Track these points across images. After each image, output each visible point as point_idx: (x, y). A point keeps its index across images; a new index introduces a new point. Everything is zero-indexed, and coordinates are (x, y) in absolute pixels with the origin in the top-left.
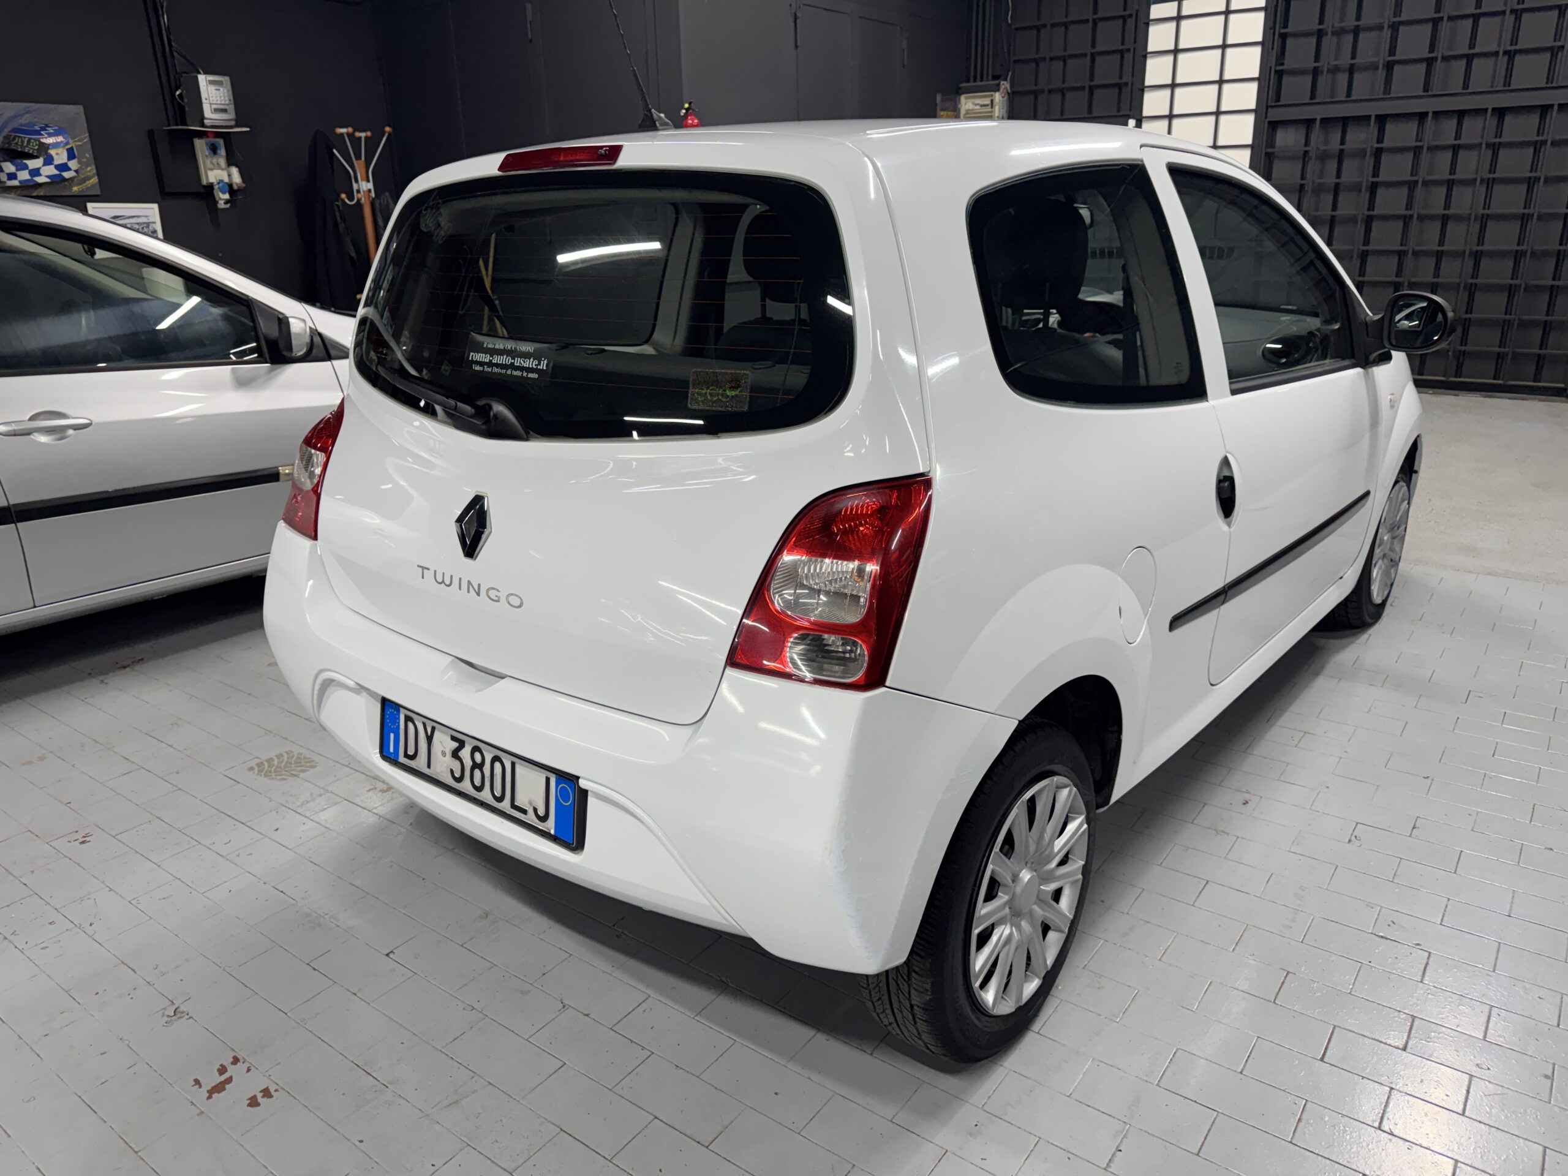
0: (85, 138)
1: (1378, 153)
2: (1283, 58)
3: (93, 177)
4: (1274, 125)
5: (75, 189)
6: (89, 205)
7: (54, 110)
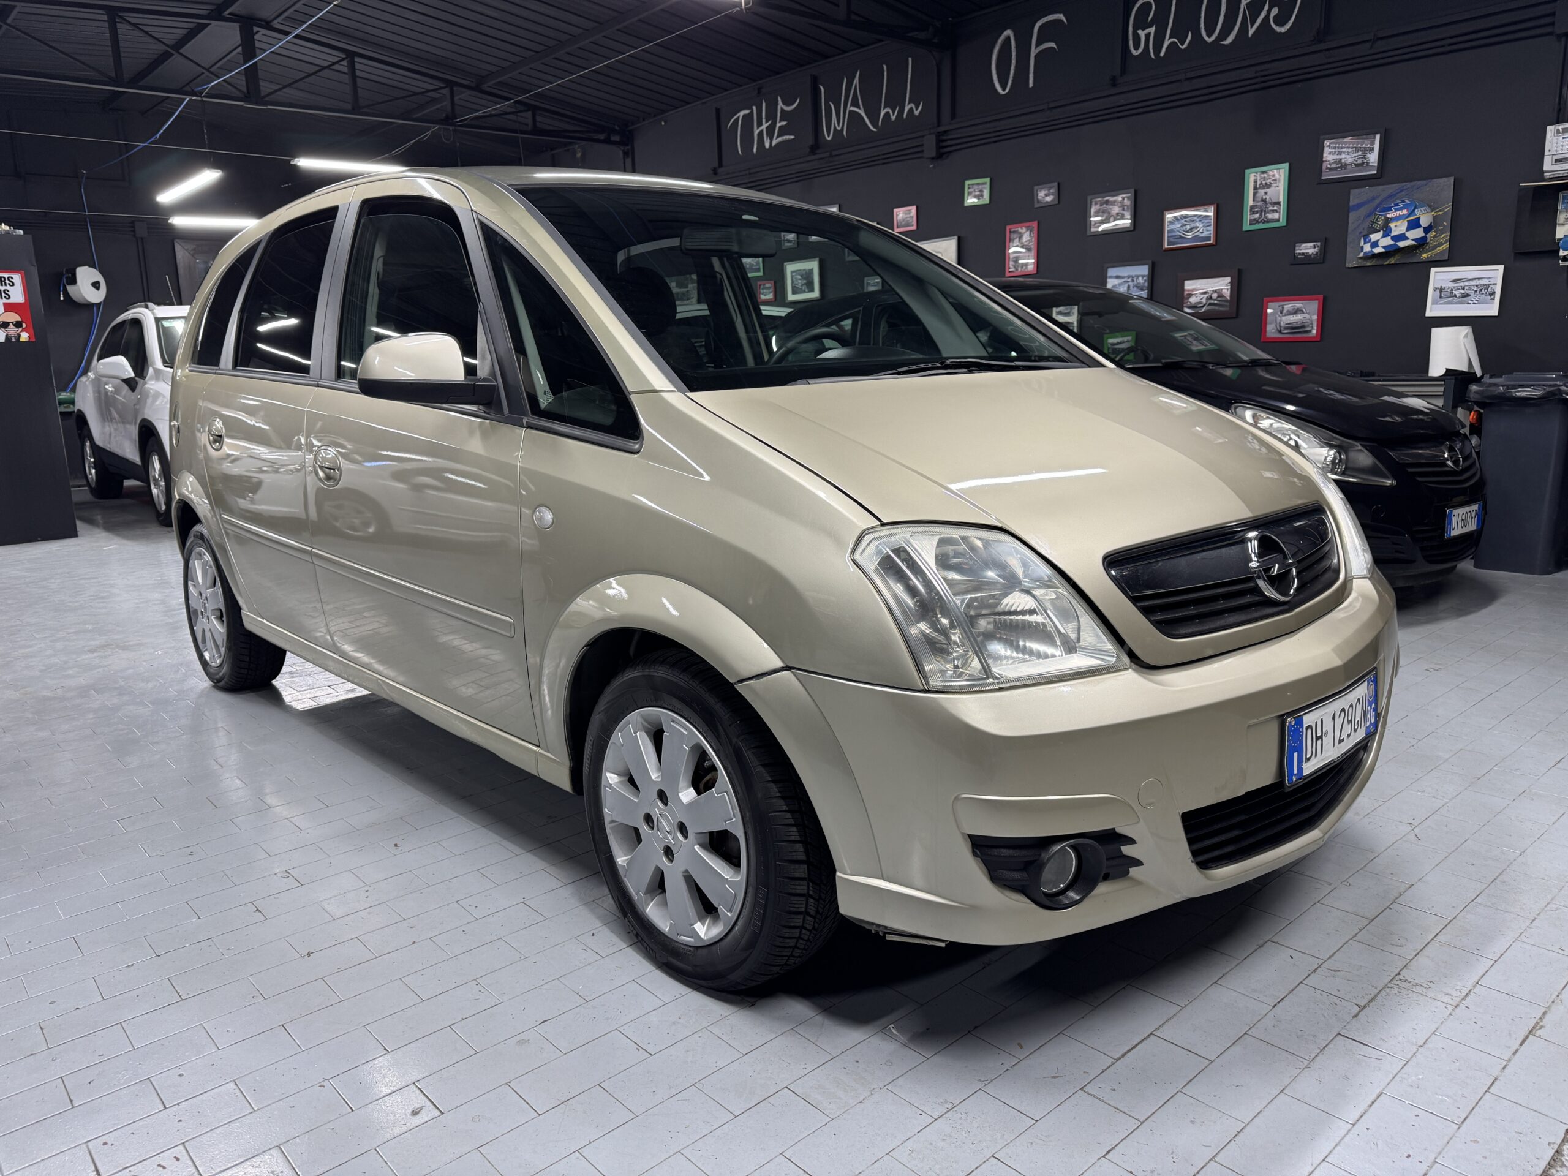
0: (1447, 207)
3: (1445, 243)
5: (1424, 255)
6: (1433, 270)
7: (1426, 185)
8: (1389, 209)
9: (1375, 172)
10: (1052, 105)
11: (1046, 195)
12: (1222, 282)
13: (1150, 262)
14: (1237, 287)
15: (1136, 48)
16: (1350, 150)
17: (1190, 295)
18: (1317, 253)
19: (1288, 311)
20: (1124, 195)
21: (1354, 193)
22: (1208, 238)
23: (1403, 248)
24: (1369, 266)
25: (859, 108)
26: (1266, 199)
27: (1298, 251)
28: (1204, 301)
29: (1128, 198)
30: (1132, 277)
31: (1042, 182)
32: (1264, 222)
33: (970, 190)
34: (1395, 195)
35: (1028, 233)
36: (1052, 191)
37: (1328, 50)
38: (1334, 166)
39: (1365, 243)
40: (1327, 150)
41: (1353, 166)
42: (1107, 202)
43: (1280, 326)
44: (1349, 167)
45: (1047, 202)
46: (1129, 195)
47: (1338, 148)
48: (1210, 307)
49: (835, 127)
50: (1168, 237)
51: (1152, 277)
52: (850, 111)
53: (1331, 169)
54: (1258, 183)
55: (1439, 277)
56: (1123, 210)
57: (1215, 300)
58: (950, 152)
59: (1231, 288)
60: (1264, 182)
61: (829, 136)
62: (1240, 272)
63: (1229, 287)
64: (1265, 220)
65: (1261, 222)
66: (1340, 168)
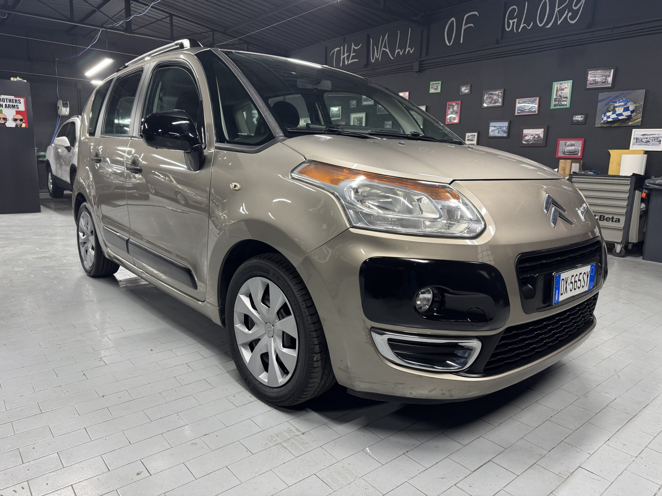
0: (642, 103)
3: (640, 118)
5: (630, 123)
6: (634, 130)
7: (633, 92)
8: (616, 102)
9: (610, 86)
10: (470, 51)
11: (465, 90)
12: (540, 131)
13: (509, 121)
14: (546, 133)
15: (508, 28)
16: (600, 76)
17: (526, 136)
18: (583, 120)
19: (568, 145)
20: (499, 91)
21: (600, 94)
22: (535, 111)
23: (621, 119)
24: (605, 127)
25: (386, 49)
26: (561, 95)
27: (574, 119)
28: (532, 139)
29: (501, 93)
30: (501, 127)
31: (464, 84)
32: (560, 105)
33: (432, 86)
34: (619, 96)
35: (456, 105)
36: (468, 88)
37: (592, 31)
38: (592, 82)
39: (604, 116)
40: (589, 75)
41: (601, 83)
42: (492, 94)
43: (564, 152)
44: (599, 83)
45: (465, 93)
46: (501, 91)
47: (595, 74)
48: (534, 142)
49: (376, 57)
50: (518, 110)
51: (509, 127)
52: (383, 50)
53: (591, 84)
54: (559, 88)
55: (636, 133)
56: (499, 97)
57: (536, 138)
58: (425, 69)
59: (544, 134)
60: (561, 88)
61: (373, 60)
62: (548, 127)
63: (543, 133)
64: (561, 105)
65: (559, 105)
66: (595, 83)
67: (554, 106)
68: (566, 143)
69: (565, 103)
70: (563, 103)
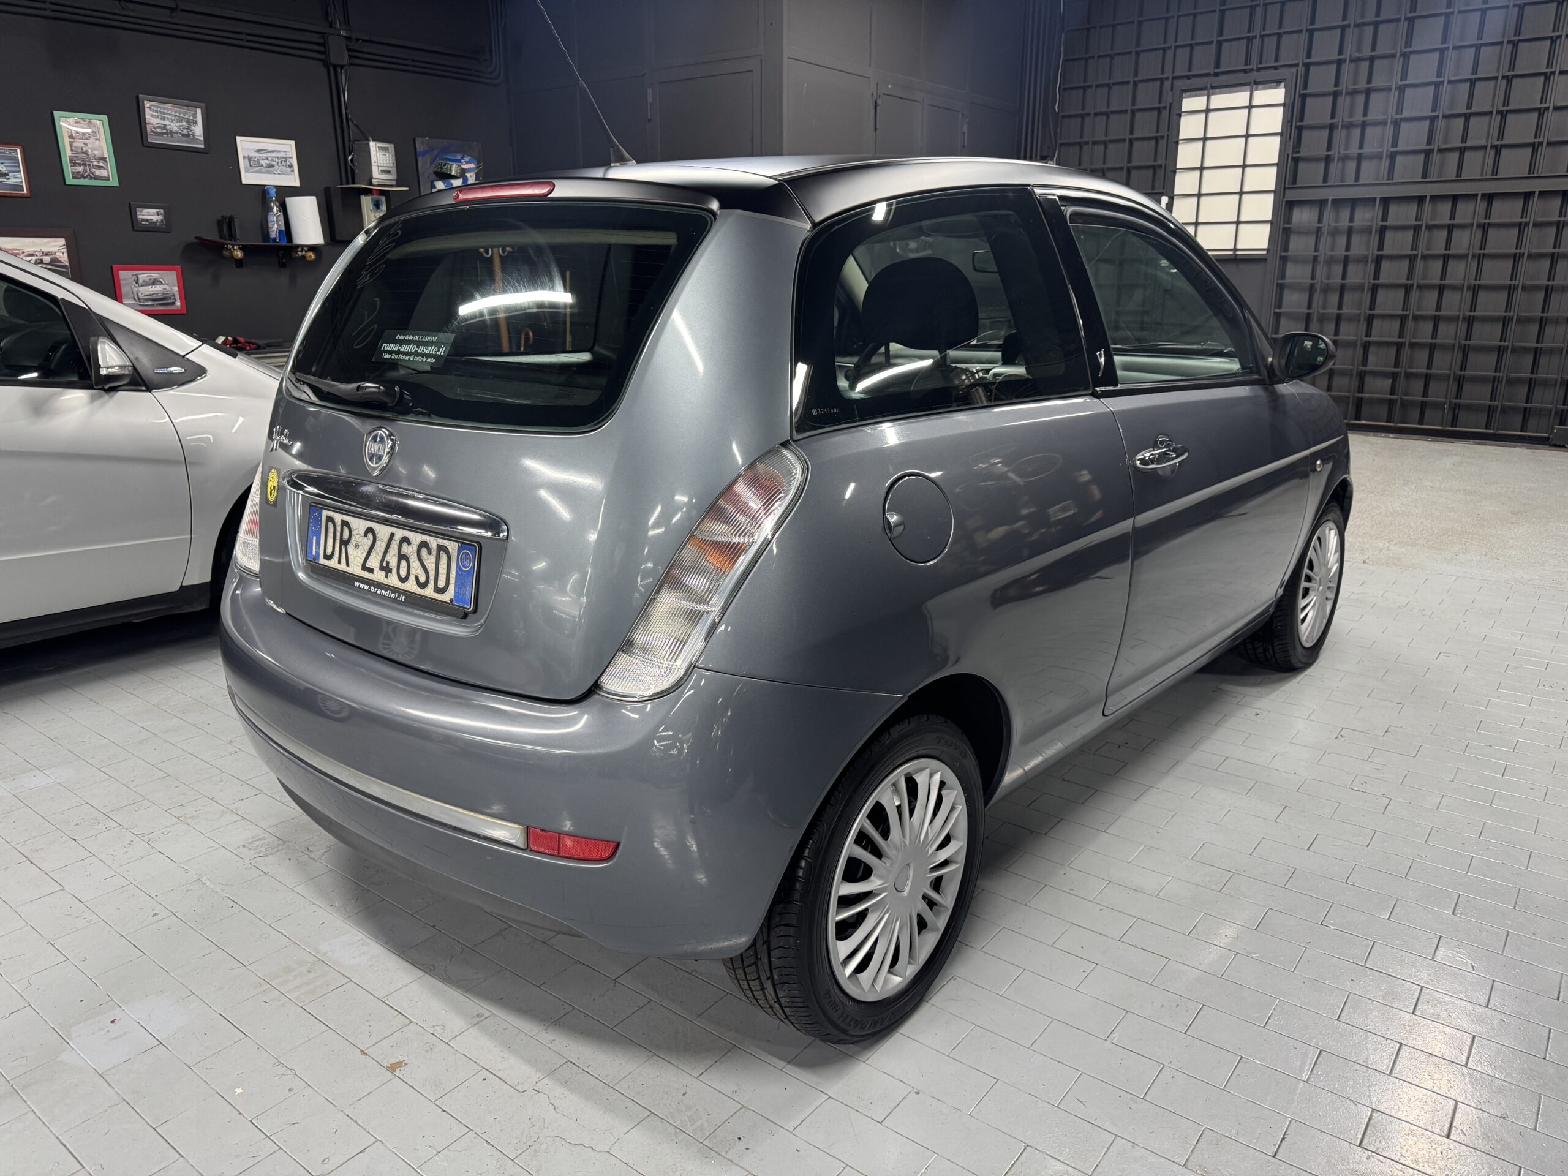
1: (1382, 231)
2: (1300, 147)
4: (1291, 205)
9: (202, 146)
12: (54, 244)
14: (76, 251)
16: (173, 118)
18: (162, 221)
19: (144, 281)
22: (20, 188)
26: (87, 151)
32: (91, 178)
38: (159, 130)
40: (147, 111)
41: (180, 135)
43: (139, 298)
44: (175, 135)
47: (164, 113)
53: (156, 133)
54: (74, 131)
57: (47, 264)
59: (67, 252)
60: (80, 132)
62: (75, 233)
63: (65, 250)
64: (92, 175)
65: (87, 177)
66: (166, 134)
67: (74, 178)
68: (137, 277)
69: (104, 173)
70: (97, 172)
